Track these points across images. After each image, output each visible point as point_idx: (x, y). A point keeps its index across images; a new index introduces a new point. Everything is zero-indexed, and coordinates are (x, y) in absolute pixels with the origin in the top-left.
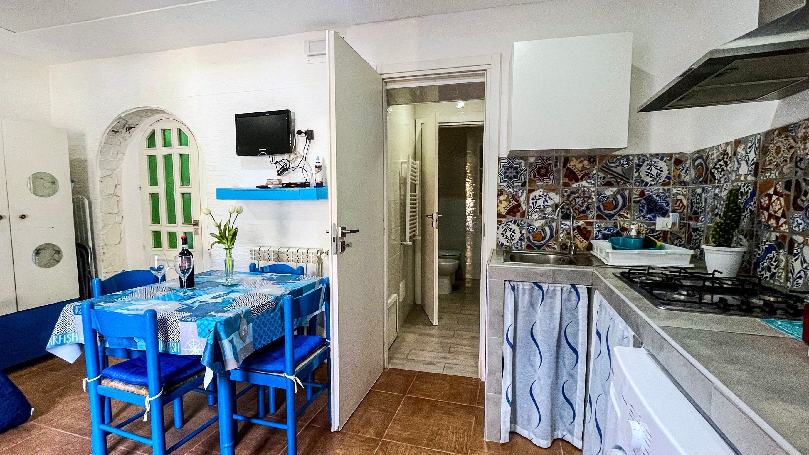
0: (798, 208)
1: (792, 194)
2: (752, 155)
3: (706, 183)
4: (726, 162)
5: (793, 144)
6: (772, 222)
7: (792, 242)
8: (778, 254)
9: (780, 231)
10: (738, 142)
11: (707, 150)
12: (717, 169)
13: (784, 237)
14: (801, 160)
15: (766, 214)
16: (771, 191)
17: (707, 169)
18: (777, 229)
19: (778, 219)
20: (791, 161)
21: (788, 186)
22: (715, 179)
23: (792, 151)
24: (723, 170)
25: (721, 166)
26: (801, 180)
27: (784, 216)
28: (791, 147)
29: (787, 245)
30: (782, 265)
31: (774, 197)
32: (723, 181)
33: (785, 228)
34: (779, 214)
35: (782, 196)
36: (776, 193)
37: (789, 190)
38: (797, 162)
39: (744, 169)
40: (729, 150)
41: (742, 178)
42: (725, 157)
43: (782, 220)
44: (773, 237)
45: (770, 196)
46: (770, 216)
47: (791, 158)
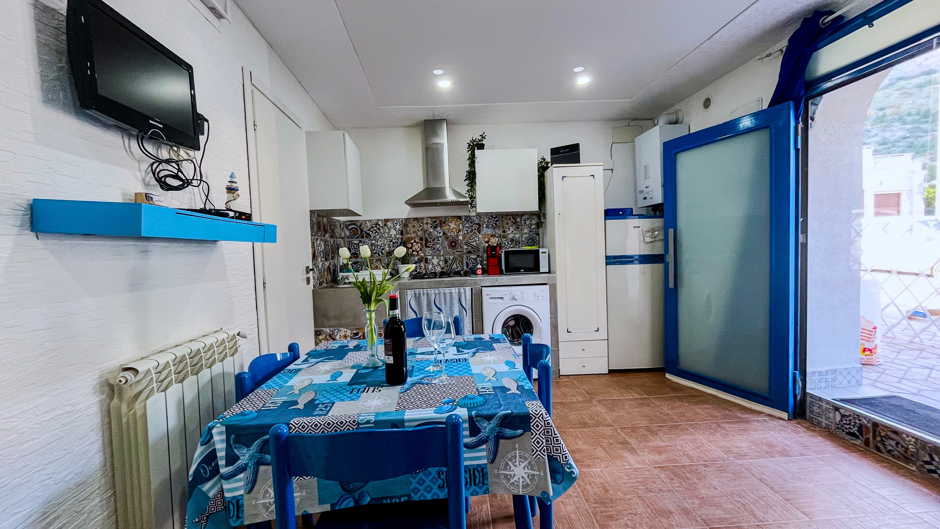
0: (427, 247)
1: (424, 242)
2: (398, 227)
3: (362, 237)
4: (379, 229)
5: (421, 225)
6: (415, 253)
7: (426, 259)
8: (420, 264)
9: (420, 256)
10: (387, 221)
11: (361, 221)
12: (372, 231)
13: (422, 258)
14: (426, 231)
15: (411, 250)
16: (413, 241)
17: (362, 231)
18: (418, 255)
19: (418, 252)
20: (421, 231)
21: (421, 239)
22: (371, 236)
23: (421, 227)
24: (377, 232)
25: (375, 230)
26: (427, 237)
27: (421, 250)
28: (421, 226)
29: (424, 260)
30: (423, 268)
31: (414, 244)
32: (378, 237)
33: (422, 254)
34: (418, 250)
35: (418, 243)
36: (415, 242)
37: (422, 241)
38: (424, 231)
39: (393, 232)
40: (380, 223)
41: (393, 236)
42: (378, 226)
43: (420, 252)
44: (416, 258)
45: (412, 244)
46: (413, 251)
47: (421, 230)
